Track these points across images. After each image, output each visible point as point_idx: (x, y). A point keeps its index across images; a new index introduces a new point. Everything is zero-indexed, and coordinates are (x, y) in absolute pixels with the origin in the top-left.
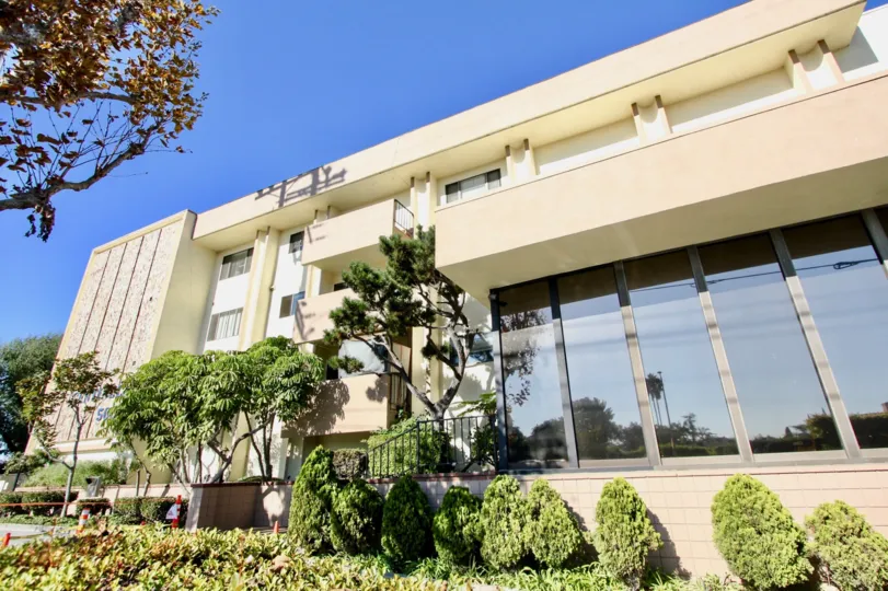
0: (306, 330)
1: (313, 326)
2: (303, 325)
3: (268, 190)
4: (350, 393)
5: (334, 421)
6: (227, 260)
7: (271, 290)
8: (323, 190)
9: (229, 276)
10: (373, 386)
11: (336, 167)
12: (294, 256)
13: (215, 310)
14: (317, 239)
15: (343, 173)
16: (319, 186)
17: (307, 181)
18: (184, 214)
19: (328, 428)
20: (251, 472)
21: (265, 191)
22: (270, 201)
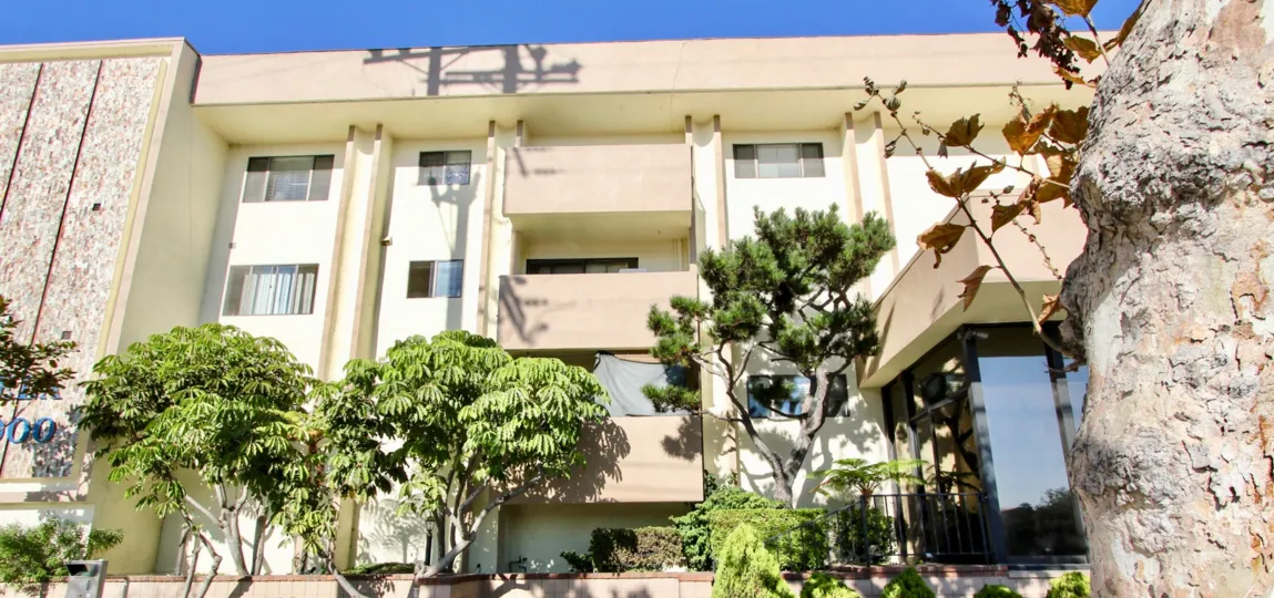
0: (529, 325)
1: (545, 320)
2: (522, 316)
3: (396, 52)
4: (630, 441)
5: (601, 483)
6: (256, 164)
7: (384, 244)
8: (531, 88)
9: (268, 199)
10: (675, 435)
11: (557, 54)
12: (435, 193)
13: (237, 258)
14: (538, 172)
15: (573, 68)
16: (521, 77)
17: (493, 60)
18: (177, 45)
19: (592, 492)
20: (366, 556)
21: (386, 53)
22: (407, 77)
